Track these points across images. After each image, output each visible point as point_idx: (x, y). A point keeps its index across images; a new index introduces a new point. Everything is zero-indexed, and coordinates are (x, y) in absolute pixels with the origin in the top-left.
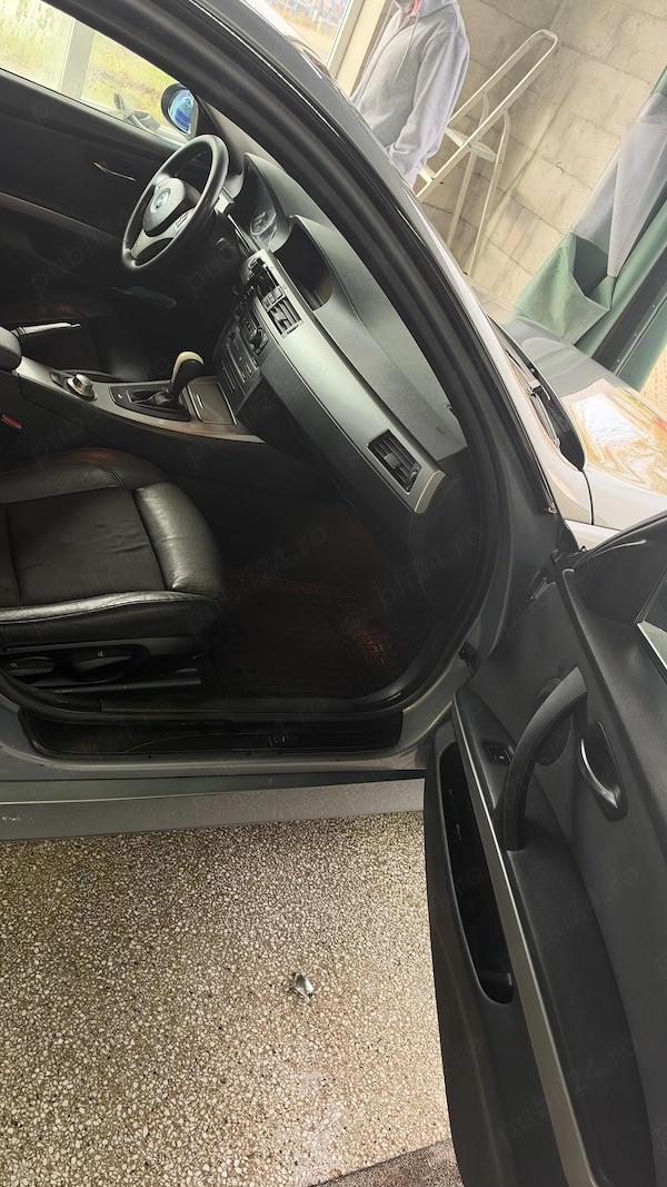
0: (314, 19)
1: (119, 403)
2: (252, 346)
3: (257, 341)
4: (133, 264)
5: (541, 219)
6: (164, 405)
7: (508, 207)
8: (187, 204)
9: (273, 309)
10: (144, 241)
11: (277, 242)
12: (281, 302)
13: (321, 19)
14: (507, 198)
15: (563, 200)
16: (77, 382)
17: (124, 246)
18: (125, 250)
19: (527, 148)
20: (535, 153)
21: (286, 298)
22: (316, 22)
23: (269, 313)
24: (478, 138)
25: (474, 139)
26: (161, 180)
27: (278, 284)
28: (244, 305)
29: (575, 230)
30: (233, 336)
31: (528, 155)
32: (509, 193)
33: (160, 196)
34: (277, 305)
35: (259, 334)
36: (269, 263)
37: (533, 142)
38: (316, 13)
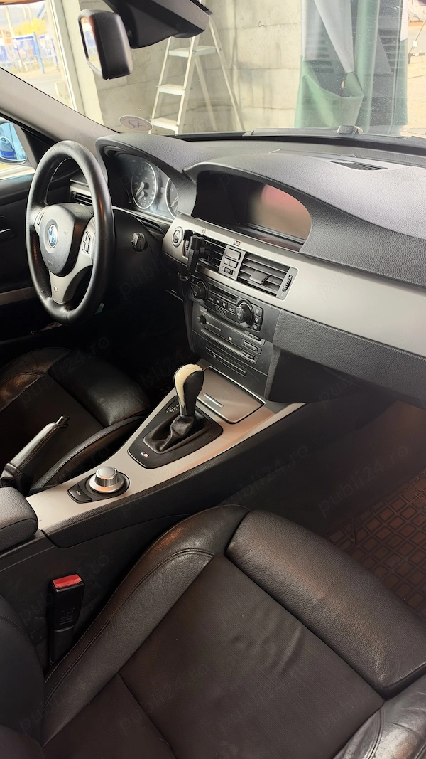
0: (21, 65)
1: (149, 464)
2: (245, 325)
3: (249, 317)
4: (63, 312)
5: (269, 69)
6: (190, 432)
7: (240, 77)
8: (80, 225)
9: (240, 273)
10: (60, 285)
11: (187, 201)
12: (245, 261)
13: (25, 63)
14: (236, 72)
15: (278, 46)
16: (100, 482)
17: (42, 297)
18: (47, 302)
19: (227, 29)
20: (236, 28)
21: (248, 254)
22: (23, 66)
23: (239, 280)
24: (197, 43)
25: (194, 45)
26: (37, 217)
27: (224, 245)
28: (200, 285)
29: (306, 57)
30: (203, 320)
31: (231, 35)
32: (235, 67)
33: (48, 232)
34: (243, 267)
35: (245, 308)
36: (196, 228)
37: (230, 22)
38: (20, 61)
